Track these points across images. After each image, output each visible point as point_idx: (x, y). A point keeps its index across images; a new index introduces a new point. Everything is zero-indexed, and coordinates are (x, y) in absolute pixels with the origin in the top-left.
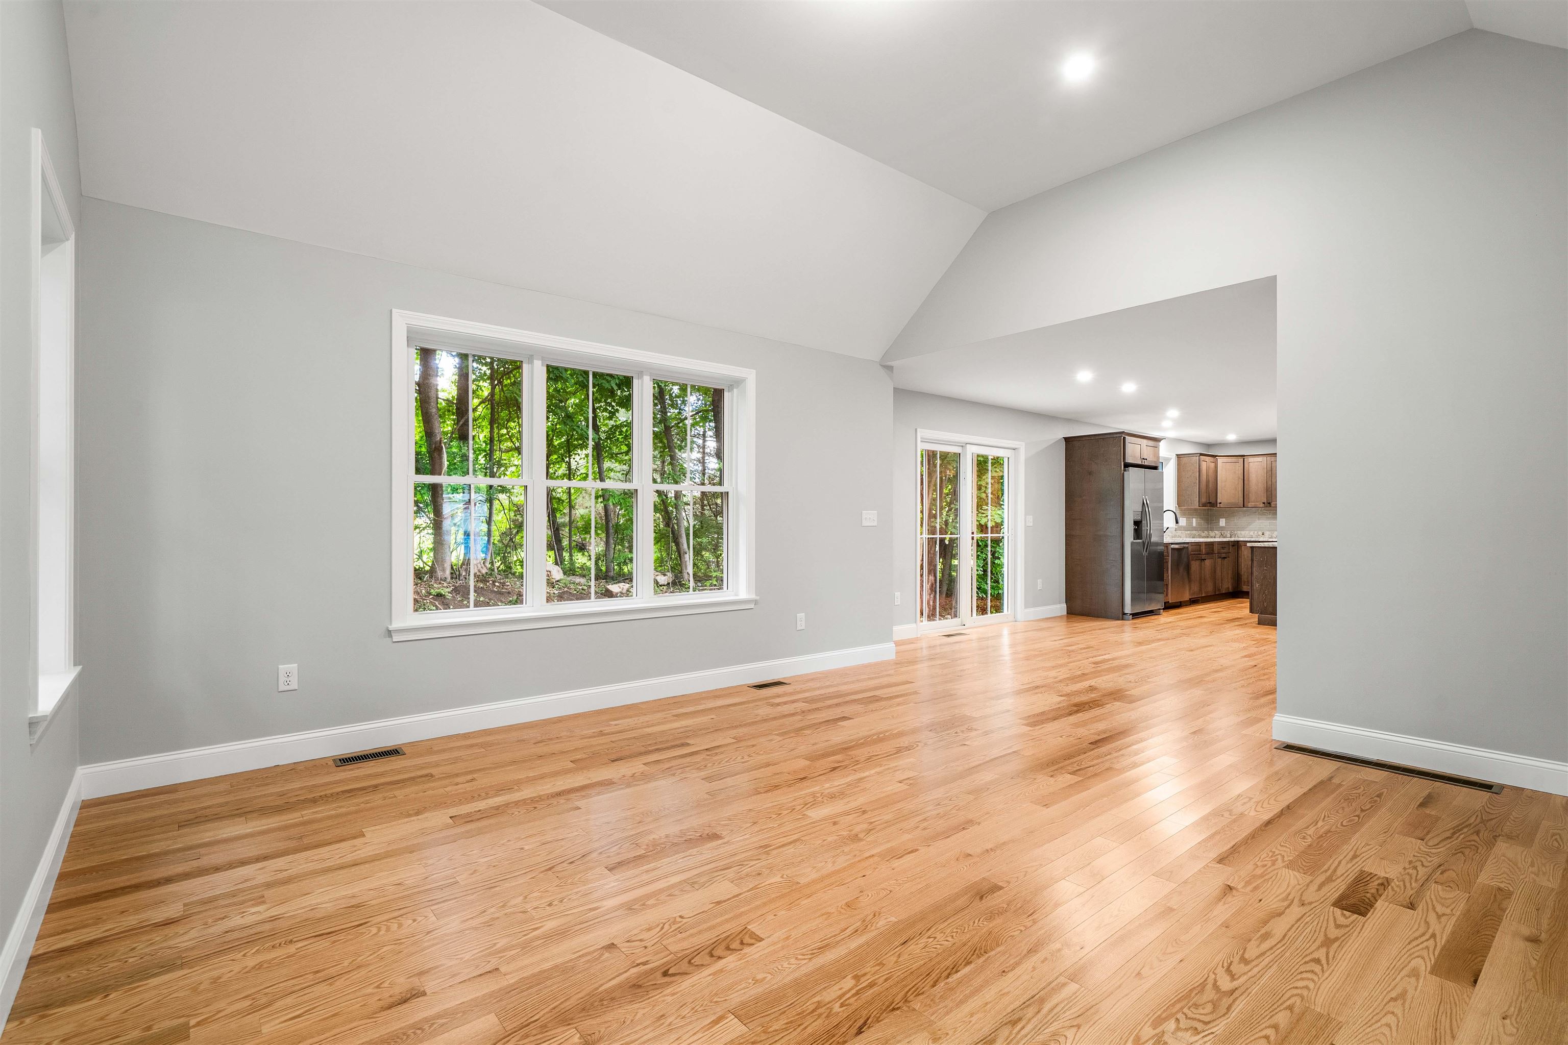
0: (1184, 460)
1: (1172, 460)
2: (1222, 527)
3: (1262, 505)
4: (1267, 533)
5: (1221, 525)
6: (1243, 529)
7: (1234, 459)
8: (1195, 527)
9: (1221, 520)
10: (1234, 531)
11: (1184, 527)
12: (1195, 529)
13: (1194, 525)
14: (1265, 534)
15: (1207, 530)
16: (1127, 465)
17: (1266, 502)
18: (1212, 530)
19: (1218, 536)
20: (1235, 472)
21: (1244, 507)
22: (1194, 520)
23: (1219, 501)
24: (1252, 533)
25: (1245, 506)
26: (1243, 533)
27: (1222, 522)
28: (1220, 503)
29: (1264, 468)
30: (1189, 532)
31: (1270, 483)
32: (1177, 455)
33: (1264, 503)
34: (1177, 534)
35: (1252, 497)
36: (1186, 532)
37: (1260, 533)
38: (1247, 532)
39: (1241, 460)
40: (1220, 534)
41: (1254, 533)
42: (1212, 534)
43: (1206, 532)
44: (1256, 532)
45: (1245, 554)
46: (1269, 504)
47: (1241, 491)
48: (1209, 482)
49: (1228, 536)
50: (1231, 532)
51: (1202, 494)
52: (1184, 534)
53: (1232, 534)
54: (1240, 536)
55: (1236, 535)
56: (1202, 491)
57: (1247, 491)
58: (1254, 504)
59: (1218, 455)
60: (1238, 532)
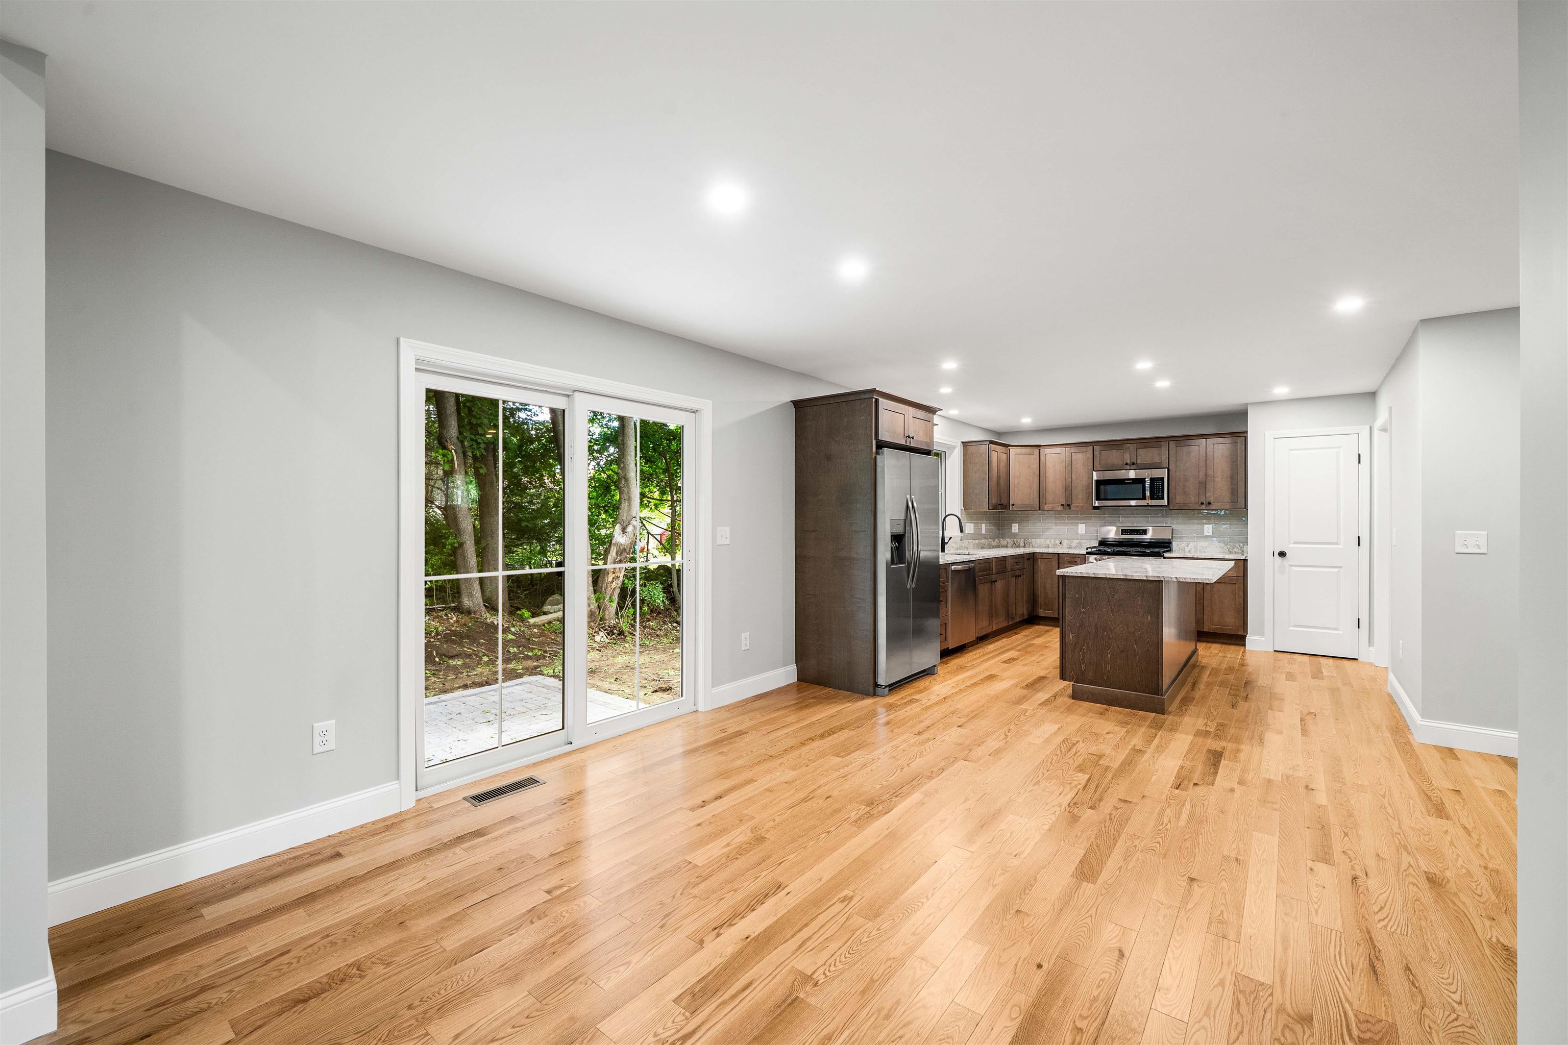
0: (972, 449)
1: (957, 448)
2: (1015, 534)
3: (1060, 508)
4: (1065, 542)
5: (1013, 531)
6: (1038, 536)
7: (1028, 450)
8: (984, 534)
9: (1013, 525)
10: (1028, 539)
11: (972, 535)
12: (985, 537)
13: (983, 531)
14: (1063, 543)
15: (998, 538)
16: (881, 445)
17: (1065, 503)
18: (1003, 537)
19: (1010, 545)
20: (1029, 467)
21: (1039, 510)
22: (984, 526)
23: (1011, 502)
24: (1048, 542)
25: (1041, 508)
26: (1038, 541)
27: (1015, 528)
28: (1013, 505)
29: (1063, 461)
30: (977, 541)
31: (1069, 480)
32: (963, 443)
33: (1062, 505)
34: (963, 545)
35: (1049, 497)
36: (974, 542)
37: (1058, 542)
38: (1043, 540)
39: (1036, 451)
40: (1013, 542)
41: (1050, 542)
42: (1003, 542)
43: (997, 540)
44: (1053, 541)
45: (1042, 568)
46: (1068, 507)
47: (1037, 490)
48: (1001, 478)
49: (1021, 545)
50: (1025, 540)
51: (993, 493)
52: (972, 544)
53: (1026, 542)
54: (1035, 545)
55: (1031, 545)
56: (993, 490)
57: (1043, 490)
58: (1052, 506)
59: (1010, 444)
60: (1032, 540)
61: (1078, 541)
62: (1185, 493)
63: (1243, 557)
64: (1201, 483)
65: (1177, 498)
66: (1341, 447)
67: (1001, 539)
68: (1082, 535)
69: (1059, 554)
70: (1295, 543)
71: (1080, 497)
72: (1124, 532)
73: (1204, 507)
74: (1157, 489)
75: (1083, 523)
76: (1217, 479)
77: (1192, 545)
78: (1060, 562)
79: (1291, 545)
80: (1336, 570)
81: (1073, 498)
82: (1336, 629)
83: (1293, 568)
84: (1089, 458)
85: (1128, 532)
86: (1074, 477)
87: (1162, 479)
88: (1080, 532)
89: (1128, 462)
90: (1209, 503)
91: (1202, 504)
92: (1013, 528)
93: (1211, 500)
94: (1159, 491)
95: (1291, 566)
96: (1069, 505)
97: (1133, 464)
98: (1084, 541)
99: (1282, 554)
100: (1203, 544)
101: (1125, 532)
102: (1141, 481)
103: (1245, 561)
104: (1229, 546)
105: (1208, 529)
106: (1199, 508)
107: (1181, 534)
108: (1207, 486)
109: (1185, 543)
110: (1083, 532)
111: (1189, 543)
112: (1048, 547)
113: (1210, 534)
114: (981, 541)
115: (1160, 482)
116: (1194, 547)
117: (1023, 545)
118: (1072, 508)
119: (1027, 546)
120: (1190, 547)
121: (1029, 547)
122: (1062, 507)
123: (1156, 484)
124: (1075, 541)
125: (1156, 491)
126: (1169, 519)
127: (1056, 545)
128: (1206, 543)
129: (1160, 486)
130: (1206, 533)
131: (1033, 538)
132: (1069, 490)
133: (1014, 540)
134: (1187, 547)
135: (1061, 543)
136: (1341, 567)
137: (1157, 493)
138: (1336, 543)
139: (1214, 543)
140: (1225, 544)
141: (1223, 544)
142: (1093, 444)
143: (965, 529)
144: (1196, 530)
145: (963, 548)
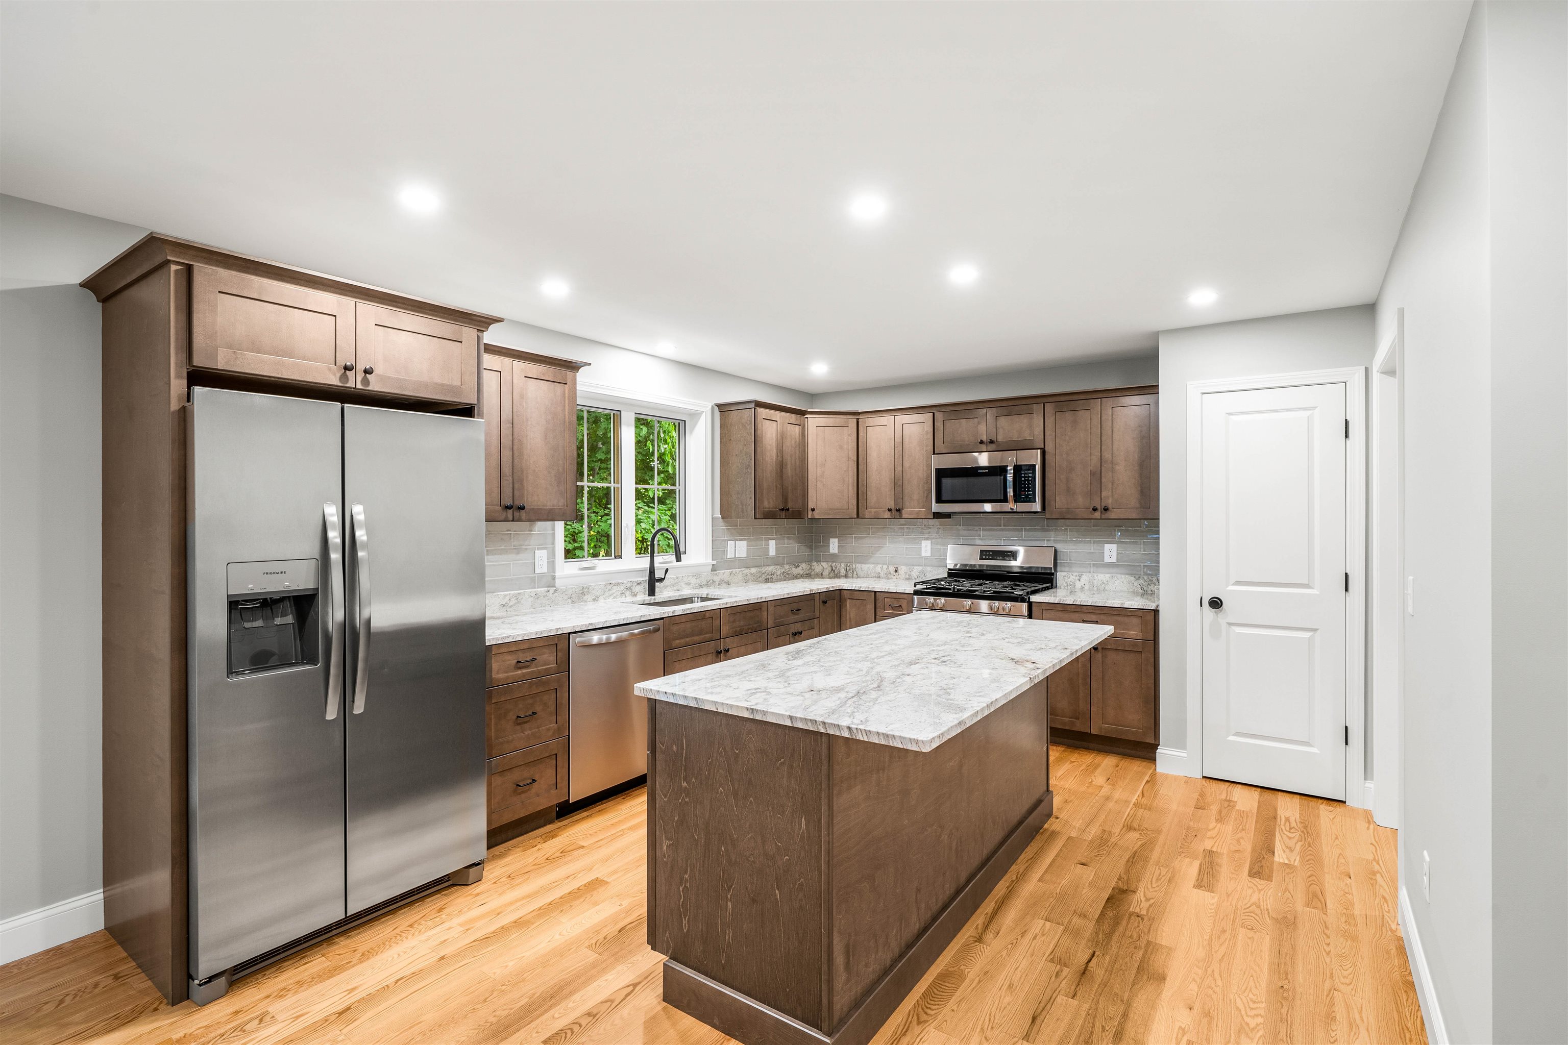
0: (734, 416)
1: (703, 417)
2: (833, 556)
3: (887, 515)
4: (903, 570)
5: (831, 551)
6: (864, 560)
7: (839, 420)
8: (773, 558)
9: (832, 540)
10: (851, 563)
11: (741, 560)
12: (776, 562)
13: (772, 552)
14: (899, 571)
15: (809, 561)
17: (893, 507)
18: (818, 561)
19: (826, 573)
20: (841, 447)
21: (858, 517)
22: (772, 543)
23: (811, 505)
24: (878, 568)
25: (860, 515)
26: (865, 567)
27: (834, 545)
28: (813, 510)
29: (891, 439)
30: (753, 570)
31: (899, 468)
32: (718, 406)
33: (890, 510)
34: (717, 579)
35: (872, 498)
36: (747, 571)
37: (892, 569)
38: (871, 566)
39: (853, 421)
40: (830, 569)
41: (882, 568)
42: (817, 568)
43: (803, 565)
44: (885, 567)
46: (898, 513)
47: (853, 486)
48: (786, 465)
49: (842, 574)
50: (847, 566)
51: (765, 492)
52: (740, 576)
53: (848, 568)
54: (861, 574)
55: (855, 573)
56: (765, 485)
57: (863, 485)
58: (875, 512)
59: (809, 410)
60: (857, 565)
61: (921, 568)
62: (1069, 491)
63: (1152, 606)
64: (1094, 473)
65: (1057, 498)
66: (1314, 408)
67: (815, 564)
68: (926, 558)
69: (875, 592)
70: (1238, 583)
71: (915, 497)
72: (984, 555)
73: (1097, 515)
74: (1025, 484)
75: (927, 539)
76: (1117, 467)
77: (1085, 578)
78: (878, 605)
79: (1231, 588)
80: (1307, 635)
81: (906, 498)
82: (1306, 744)
83: (1234, 628)
84: (927, 433)
85: (989, 555)
86: (906, 464)
87: (1033, 467)
88: (924, 554)
89: (984, 439)
90: (1106, 509)
91: (1095, 509)
92: (831, 546)
93: (1109, 502)
94: (1028, 487)
95: (1230, 624)
96: (899, 510)
97: (992, 442)
98: (929, 569)
99: (1216, 603)
100: (1102, 577)
101: (986, 555)
102: (1002, 470)
103: (1156, 612)
104: (1141, 581)
105: (1110, 552)
106: (1092, 517)
107: (1070, 560)
108: (1103, 480)
109: (1075, 574)
110: (928, 554)
111: (1082, 575)
112: (879, 577)
113: (1114, 560)
114: (764, 570)
115: (1030, 473)
116: (1089, 582)
117: (844, 575)
118: (904, 516)
119: (850, 574)
120: (1083, 581)
121: (853, 577)
122: (889, 513)
123: (1023, 475)
124: (916, 567)
125: (1023, 488)
126: (1052, 534)
127: (890, 573)
128: (1108, 576)
129: (1030, 479)
130: (1107, 559)
131: (858, 563)
132: (899, 486)
133: (831, 566)
134: (1078, 581)
135: (896, 571)
136: (1315, 630)
137: (1025, 491)
138: (1306, 586)
139: (1119, 576)
140: (1137, 577)
141: (1133, 578)
142: (934, 410)
143: (727, 551)
144: (1093, 553)
145: (717, 583)
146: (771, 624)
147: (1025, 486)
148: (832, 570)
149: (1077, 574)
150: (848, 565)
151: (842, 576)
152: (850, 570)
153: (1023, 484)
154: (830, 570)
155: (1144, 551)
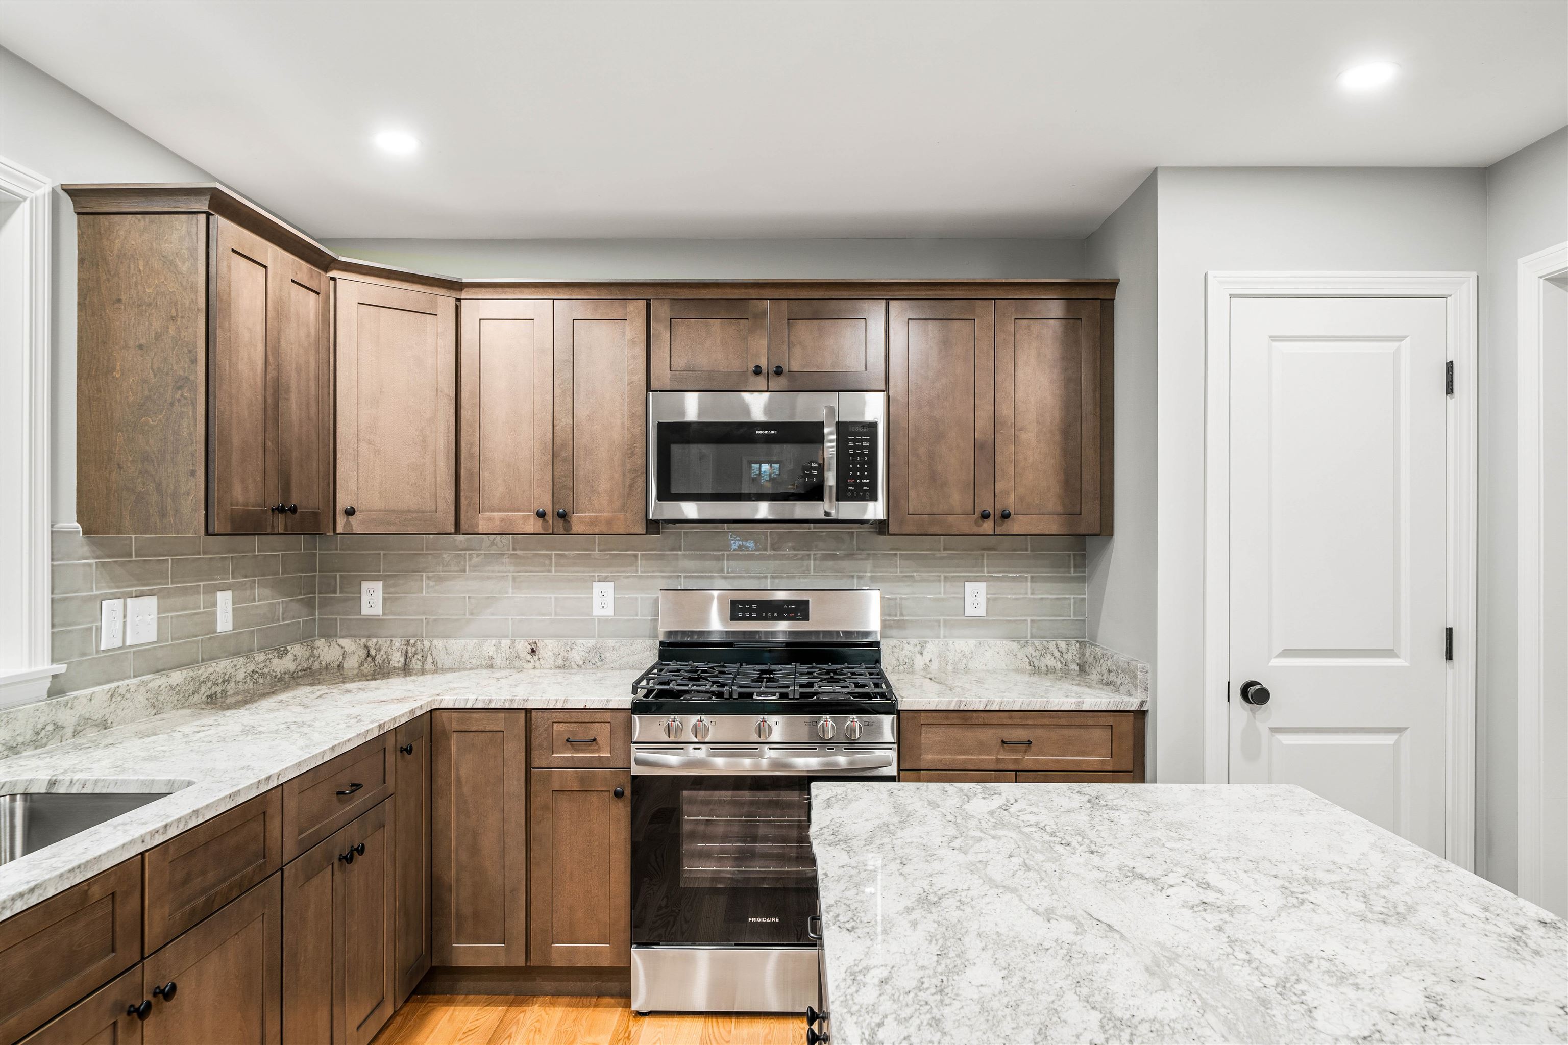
0: (132, 230)
2: (371, 621)
3: (533, 525)
5: (366, 610)
6: (455, 629)
7: (414, 294)
8: (226, 637)
9: (366, 586)
10: (420, 638)
11: (141, 652)
12: (233, 646)
13: (224, 622)
14: (541, 652)
15: (306, 638)
17: (548, 508)
18: (329, 634)
20: (419, 362)
21: (458, 530)
22: (224, 600)
23: (344, 501)
24: (489, 647)
25: (464, 526)
26: (456, 645)
27: (372, 598)
28: (350, 512)
29: (543, 350)
30: (177, 677)
31: (564, 420)
32: (74, 193)
33: (541, 515)
34: (67, 718)
35: (494, 485)
36: (158, 682)
37: (523, 647)
38: (471, 643)
39: (445, 302)
40: (362, 653)
41: (498, 647)
42: (328, 652)
43: (297, 650)
44: (506, 642)
45: (463, 773)
46: (561, 522)
47: (448, 456)
48: (288, 391)
49: (394, 663)
50: (408, 643)
51: (235, 457)
52: (141, 698)
53: (411, 650)
54: (444, 660)
55: (430, 660)
56: (236, 440)
57: (471, 456)
58: (502, 520)
59: (341, 258)
60: (435, 642)
61: (591, 642)
62: (934, 480)
63: (1132, 704)
64: (982, 447)
65: (912, 494)
66: (1401, 339)
67: (321, 643)
68: (604, 621)
69: (528, 711)
70: (1287, 653)
71: (604, 485)
72: (740, 609)
73: (988, 526)
74: (857, 462)
75: (605, 579)
76: (1024, 436)
77: (932, 648)
78: (535, 742)
79: (1276, 662)
80: (1390, 739)
81: (580, 488)
83: (1288, 736)
84: (633, 342)
85: (751, 610)
86: (582, 412)
87: (872, 428)
88: (597, 611)
89: (763, 363)
90: (1006, 516)
91: (985, 516)
92: (365, 598)
93: (1010, 502)
94: (862, 470)
95: (1274, 730)
96: (563, 516)
97: (779, 372)
98: (611, 642)
99: (1254, 694)
100: (961, 646)
101: (743, 610)
102: (810, 433)
103: (1140, 715)
104: (1030, 650)
105: (976, 596)
106: (975, 530)
107: (902, 615)
108: (999, 459)
109: (913, 641)
110: (609, 611)
111: (926, 642)
112: (491, 666)
113: (981, 611)
114: (203, 672)
115: (866, 440)
116: (939, 656)
117: (400, 665)
118: (576, 528)
119: (416, 664)
120: (927, 656)
121: (423, 672)
122: (540, 521)
123: (851, 444)
124: (580, 641)
125: (851, 470)
126: (869, 564)
127: (518, 657)
128: (972, 642)
129: (866, 451)
130: (970, 611)
131: (437, 637)
132: (565, 460)
133: (366, 647)
134: (919, 656)
135: (533, 651)
136: (1400, 730)
137: (855, 477)
138: (1390, 653)
139: (992, 642)
140: (1023, 642)
141: (1015, 644)
142: (649, 293)
143: (99, 629)
144: (943, 599)
145: (69, 731)
146: (290, 849)
147: (855, 466)
148: (368, 655)
149: (916, 641)
150: (412, 642)
151: (395, 668)
152: (415, 654)
153: (852, 462)
154: (365, 654)
155: (1032, 594)
